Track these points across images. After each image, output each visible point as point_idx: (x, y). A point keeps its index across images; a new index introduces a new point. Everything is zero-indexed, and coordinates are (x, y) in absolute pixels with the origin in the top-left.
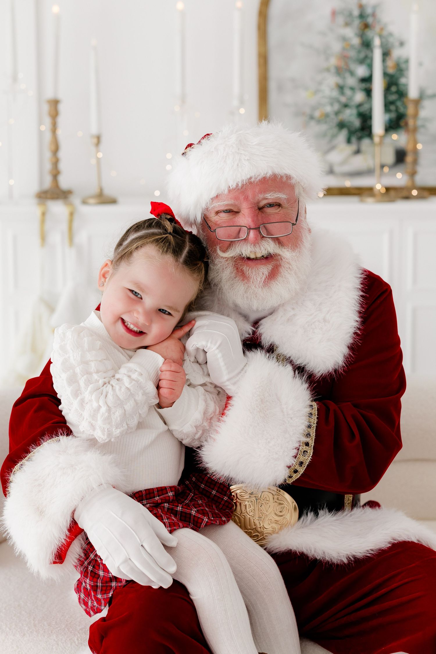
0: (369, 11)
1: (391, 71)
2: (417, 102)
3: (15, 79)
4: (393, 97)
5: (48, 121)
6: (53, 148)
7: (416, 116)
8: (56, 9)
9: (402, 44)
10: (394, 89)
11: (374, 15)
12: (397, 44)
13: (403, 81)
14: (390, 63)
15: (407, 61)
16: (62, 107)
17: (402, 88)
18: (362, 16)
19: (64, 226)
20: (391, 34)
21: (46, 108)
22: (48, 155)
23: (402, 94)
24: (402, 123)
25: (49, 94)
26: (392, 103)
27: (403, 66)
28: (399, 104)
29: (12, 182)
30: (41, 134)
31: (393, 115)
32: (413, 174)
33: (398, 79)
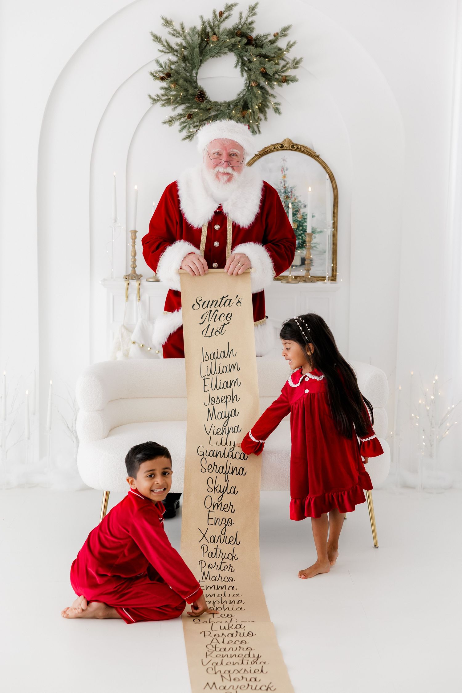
0: (289, 190)
1: (298, 219)
2: (310, 235)
3: (116, 221)
4: (300, 233)
5: (131, 241)
6: (133, 254)
7: (310, 242)
8: (136, 187)
9: (305, 206)
10: (301, 228)
11: (292, 192)
12: (302, 207)
13: (305, 224)
14: (299, 216)
15: (307, 214)
16: (137, 234)
17: (305, 228)
18: (285, 192)
19: (136, 292)
20: (300, 202)
21: (130, 234)
22: (131, 257)
23: (305, 231)
24: (305, 245)
25: (132, 228)
26: (300, 235)
27: (305, 218)
28: (303, 235)
29: (113, 270)
30: (127, 247)
31: (301, 241)
32: (308, 270)
33: (303, 223)
